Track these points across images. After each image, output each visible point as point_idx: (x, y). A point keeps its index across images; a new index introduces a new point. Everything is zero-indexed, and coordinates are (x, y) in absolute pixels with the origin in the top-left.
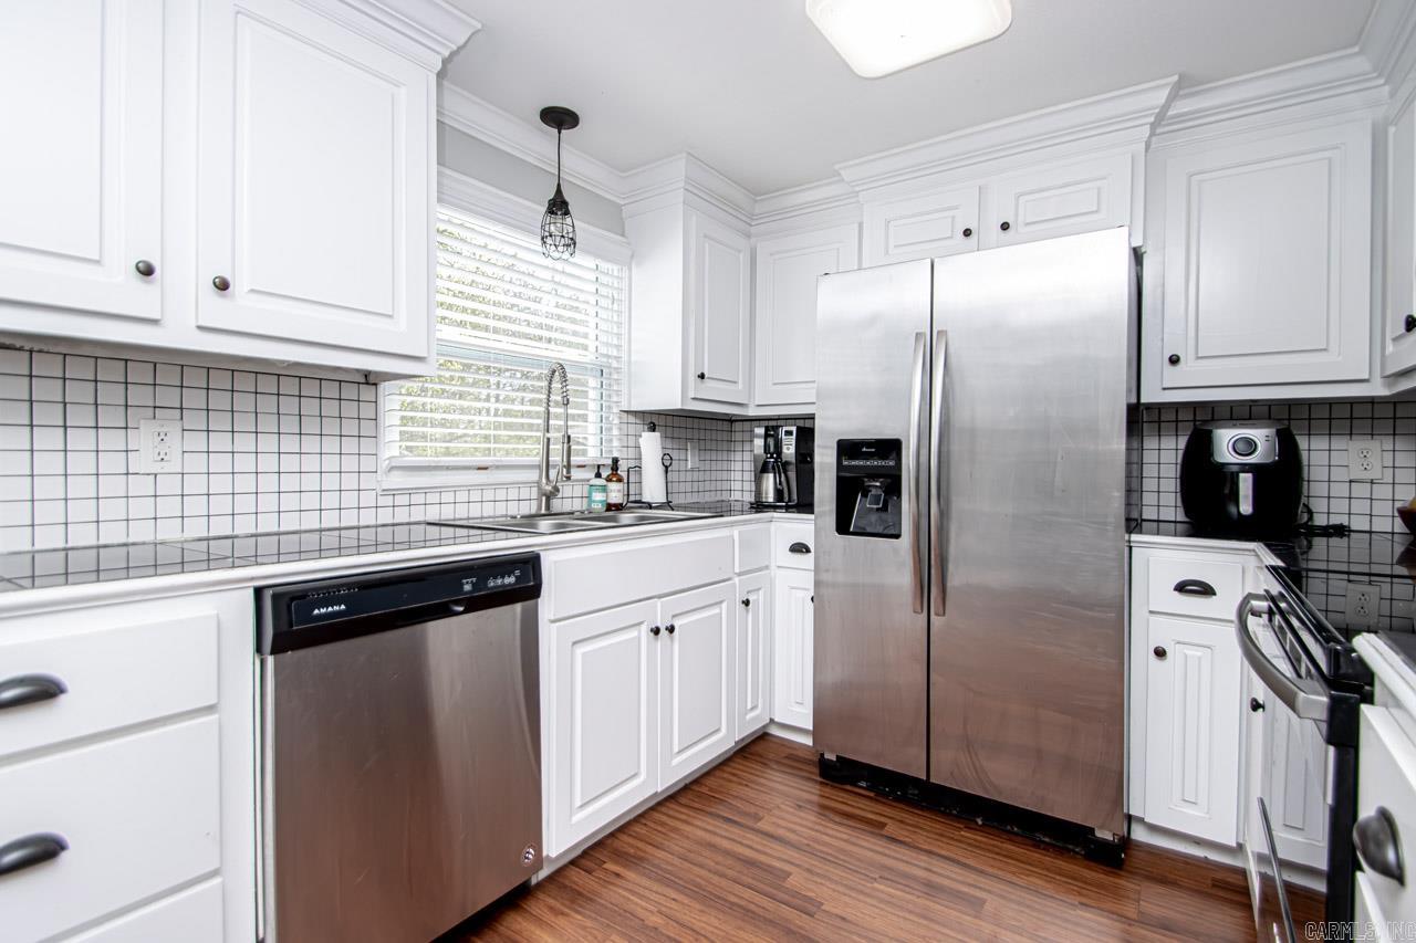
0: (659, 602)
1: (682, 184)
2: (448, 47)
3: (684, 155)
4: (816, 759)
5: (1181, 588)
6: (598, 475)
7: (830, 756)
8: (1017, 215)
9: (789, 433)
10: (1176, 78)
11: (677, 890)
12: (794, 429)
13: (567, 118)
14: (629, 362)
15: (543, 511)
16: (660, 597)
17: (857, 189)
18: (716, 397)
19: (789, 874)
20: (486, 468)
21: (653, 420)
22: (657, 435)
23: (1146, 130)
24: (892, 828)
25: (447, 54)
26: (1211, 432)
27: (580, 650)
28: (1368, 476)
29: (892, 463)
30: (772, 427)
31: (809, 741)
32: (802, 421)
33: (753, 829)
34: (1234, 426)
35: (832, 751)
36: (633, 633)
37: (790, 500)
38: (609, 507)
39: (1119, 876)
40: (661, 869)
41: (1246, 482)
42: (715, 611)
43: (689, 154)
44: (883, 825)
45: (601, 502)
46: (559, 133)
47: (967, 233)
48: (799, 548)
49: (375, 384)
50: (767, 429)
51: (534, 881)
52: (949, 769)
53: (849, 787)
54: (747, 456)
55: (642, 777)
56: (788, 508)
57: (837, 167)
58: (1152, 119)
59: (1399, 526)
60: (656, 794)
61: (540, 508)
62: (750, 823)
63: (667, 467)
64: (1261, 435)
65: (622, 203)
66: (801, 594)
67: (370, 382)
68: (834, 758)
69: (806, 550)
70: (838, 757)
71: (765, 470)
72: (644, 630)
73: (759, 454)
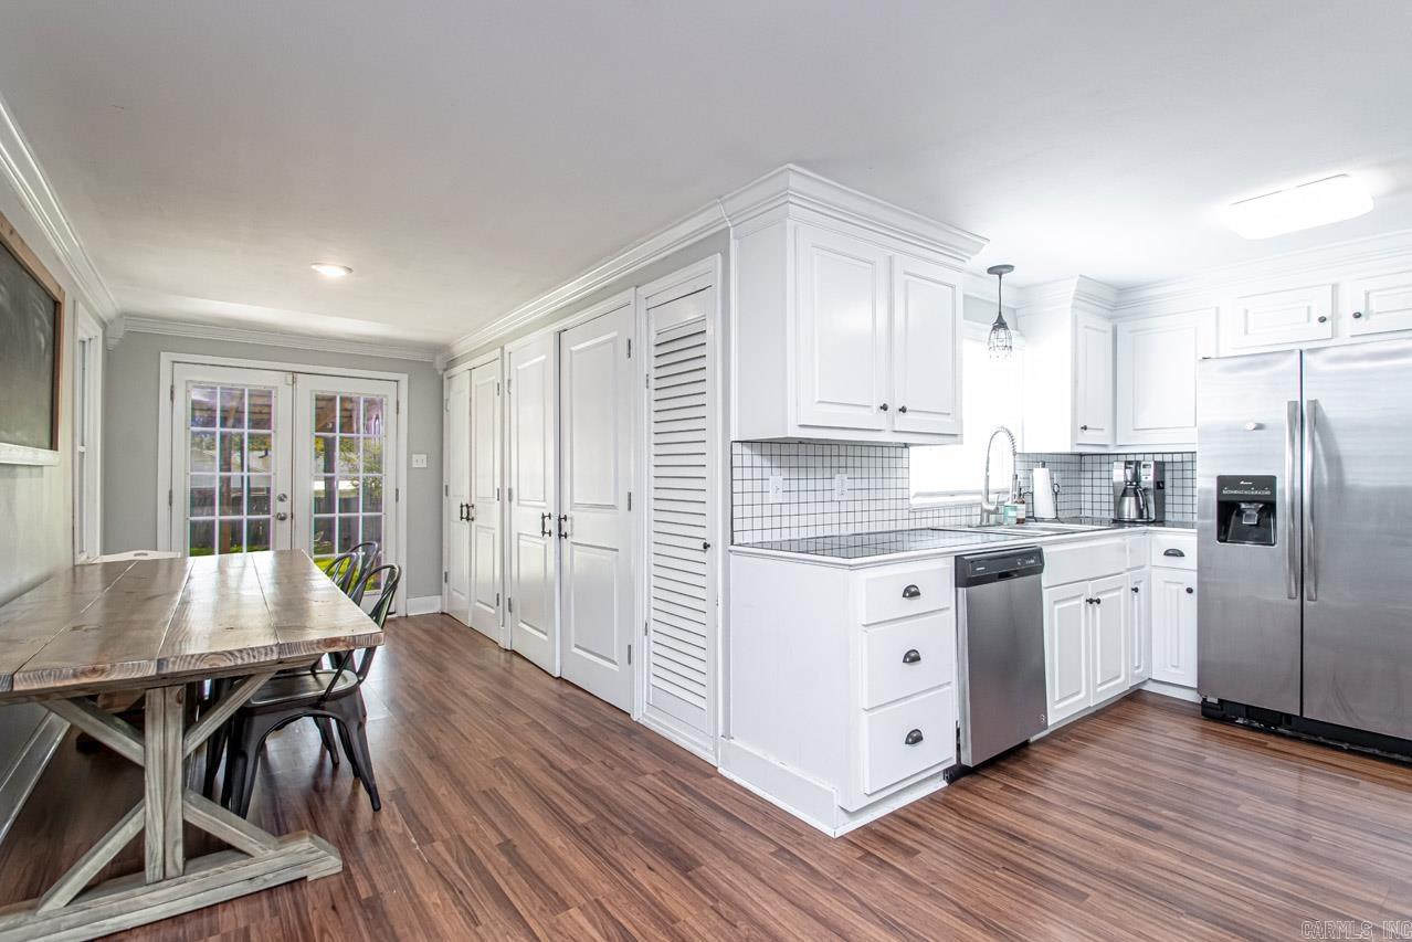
0: (1090, 583)
1: (1071, 295)
3: (1078, 277)
4: (1199, 706)
7: (1213, 700)
8: (1367, 306)
9: (1147, 467)
12: (1152, 464)
13: (1006, 269)
15: (984, 523)
16: (1090, 580)
18: (1092, 441)
21: (1043, 460)
22: (1046, 470)
27: (1057, 607)
29: (1268, 493)
32: (1160, 456)
35: (1215, 697)
36: (1076, 602)
37: (1148, 518)
38: (1020, 521)
42: (1117, 593)
43: (1081, 276)
45: (1013, 517)
46: (1001, 279)
47: (1322, 320)
48: (1174, 553)
49: (908, 448)
50: (1126, 463)
51: (1031, 740)
53: (1227, 723)
54: (1111, 482)
55: (1081, 696)
56: (1148, 523)
60: (1090, 707)
61: (982, 521)
63: (1056, 494)
66: (1175, 587)
67: (906, 446)
68: (1216, 701)
69: (1182, 555)
70: (1220, 700)
71: (1124, 494)
72: (1083, 599)
73: (1120, 483)
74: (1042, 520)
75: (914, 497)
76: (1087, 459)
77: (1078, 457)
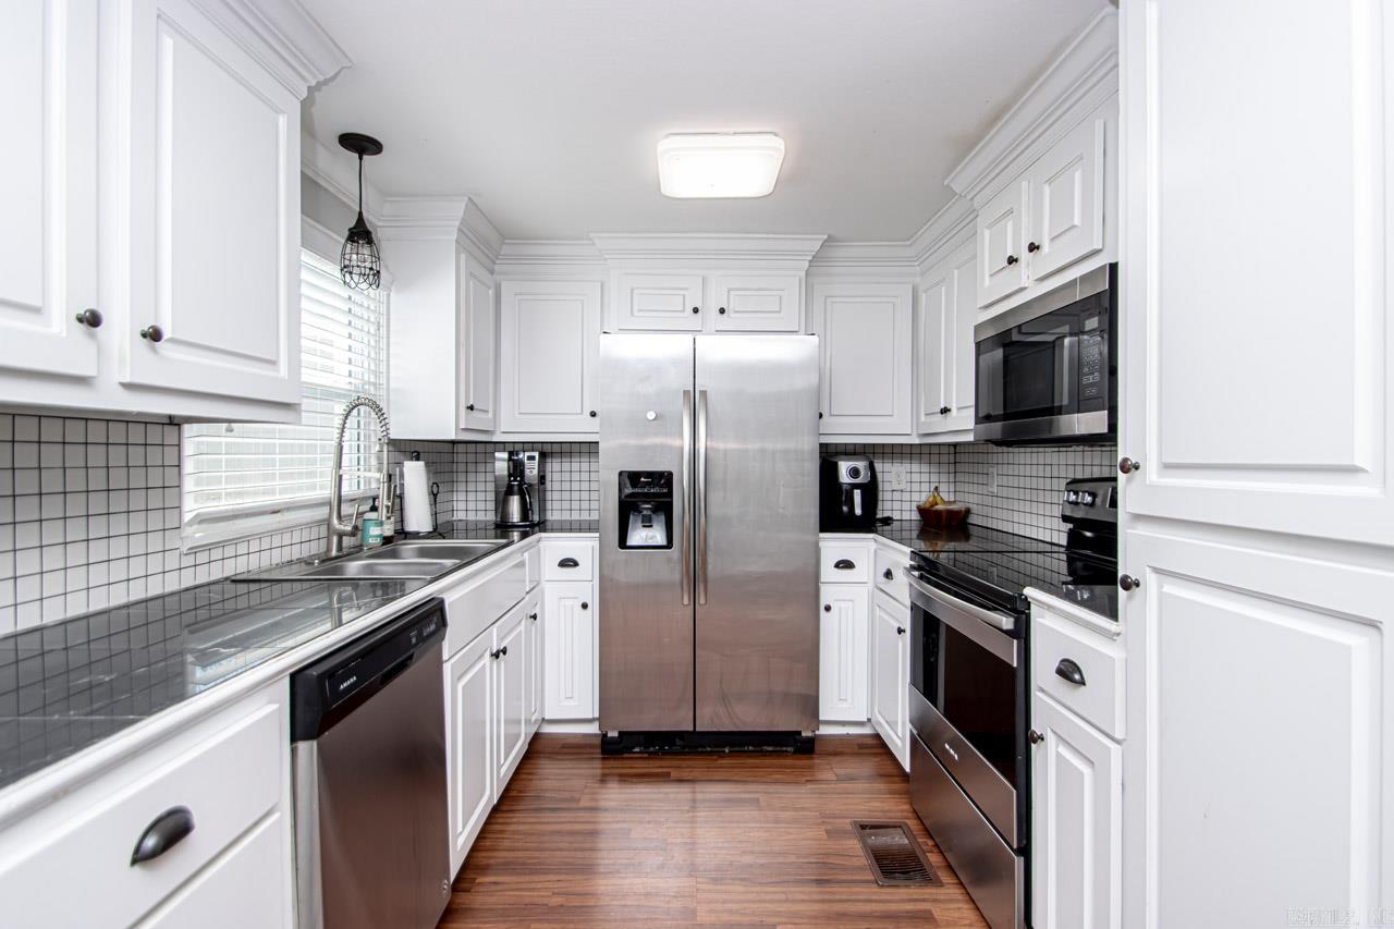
0: (495, 627)
1: (457, 223)
2: (315, 77)
3: (466, 198)
4: (598, 741)
5: (837, 566)
6: (374, 509)
7: (613, 734)
8: (728, 303)
9: (531, 458)
10: (825, 237)
11: (557, 873)
12: (536, 454)
13: (369, 145)
14: (388, 389)
15: (334, 553)
16: (495, 623)
17: (607, 256)
18: (478, 426)
19: (630, 830)
20: (278, 512)
21: (414, 450)
23: (806, 264)
24: (674, 774)
25: (313, 83)
26: (836, 464)
27: (461, 684)
28: (899, 488)
29: (663, 490)
30: (513, 450)
31: (594, 729)
32: (544, 447)
33: (579, 809)
34: (849, 460)
35: (614, 729)
36: (483, 663)
38: (387, 540)
39: (812, 758)
40: (530, 864)
41: (857, 494)
42: (519, 630)
43: (470, 199)
44: (668, 774)
45: (378, 536)
46: (361, 158)
47: (696, 310)
48: (569, 563)
49: (179, 425)
50: (511, 453)
52: (712, 718)
53: (626, 755)
54: (490, 477)
57: (592, 235)
58: (810, 258)
59: (915, 516)
61: (329, 548)
62: (574, 805)
63: (435, 496)
64: (861, 465)
65: (380, 224)
66: (569, 603)
67: (174, 422)
68: (616, 734)
69: (576, 564)
70: (620, 733)
71: (509, 492)
72: (488, 654)
73: (503, 477)
74: (416, 535)
75: (190, 523)
76: (461, 448)
77: (451, 445)
